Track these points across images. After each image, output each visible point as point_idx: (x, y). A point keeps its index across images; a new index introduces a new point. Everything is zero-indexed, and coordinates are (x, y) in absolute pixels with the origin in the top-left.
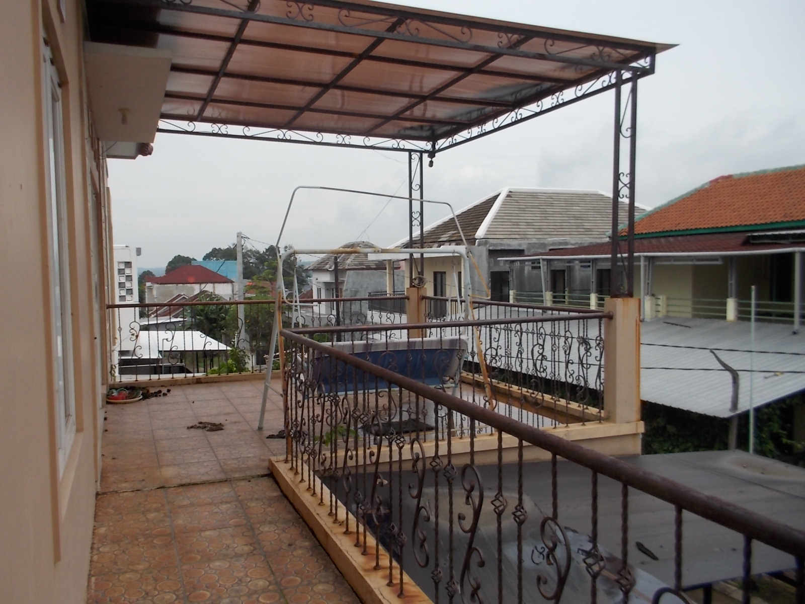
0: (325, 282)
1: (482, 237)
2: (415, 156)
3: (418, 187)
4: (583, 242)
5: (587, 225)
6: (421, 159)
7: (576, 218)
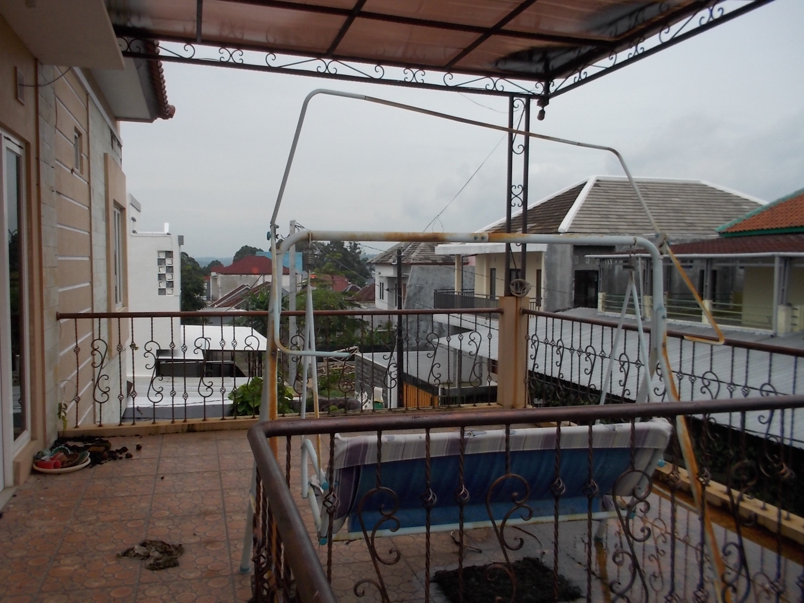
0: (388, 277)
1: (566, 231)
2: (519, 103)
3: (521, 148)
4: (685, 238)
5: (689, 219)
6: (527, 107)
7: (676, 211)
